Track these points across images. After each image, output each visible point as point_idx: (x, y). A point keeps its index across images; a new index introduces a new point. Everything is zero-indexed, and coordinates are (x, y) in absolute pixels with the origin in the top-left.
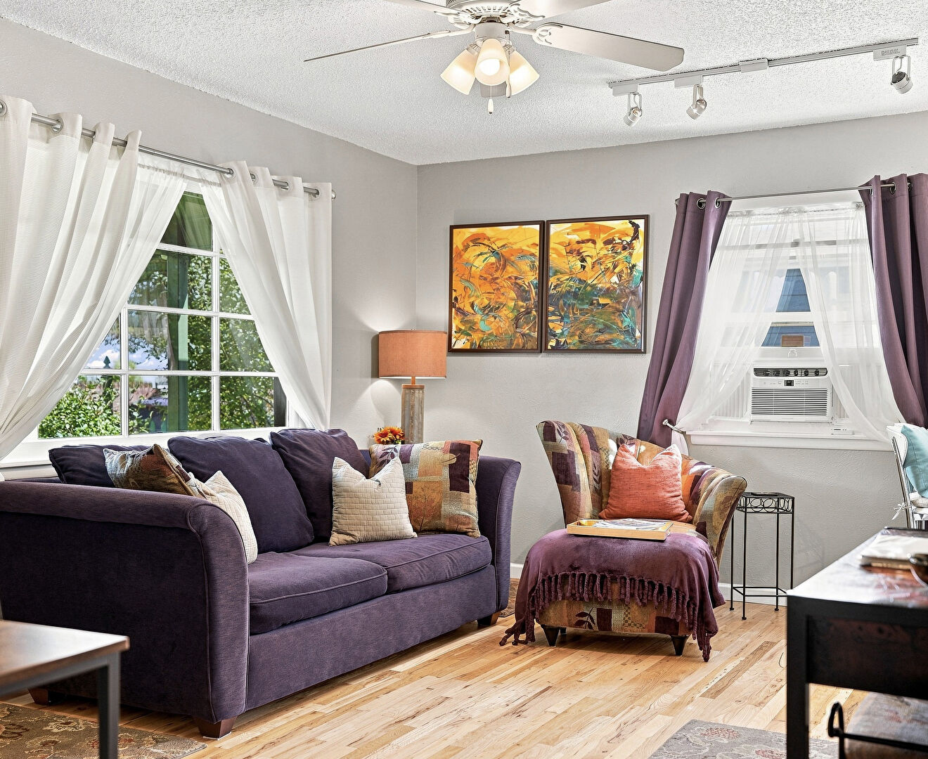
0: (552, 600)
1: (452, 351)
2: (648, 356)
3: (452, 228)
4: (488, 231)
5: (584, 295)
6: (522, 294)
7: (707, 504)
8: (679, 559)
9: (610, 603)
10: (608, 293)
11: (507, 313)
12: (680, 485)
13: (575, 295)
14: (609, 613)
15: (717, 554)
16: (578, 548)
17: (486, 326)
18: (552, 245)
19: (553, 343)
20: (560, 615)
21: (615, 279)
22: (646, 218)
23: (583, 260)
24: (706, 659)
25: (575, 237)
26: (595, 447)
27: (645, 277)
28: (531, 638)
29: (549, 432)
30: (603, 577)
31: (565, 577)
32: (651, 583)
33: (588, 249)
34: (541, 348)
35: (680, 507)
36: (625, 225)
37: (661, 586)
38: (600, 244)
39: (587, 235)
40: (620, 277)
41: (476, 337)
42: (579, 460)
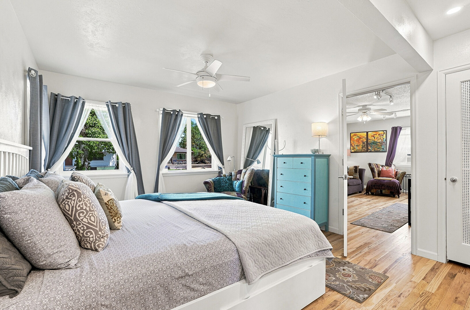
0: (372, 189)
1: (351, 152)
2: (387, 153)
3: (351, 133)
4: (357, 134)
5: (375, 143)
6: (364, 143)
7: (398, 176)
8: (394, 183)
9: (382, 189)
10: (379, 143)
11: (361, 146)
12: (394, 173)
13: (373, 143)
14: (382, 191)
15: (401, 183)
16: (376, 181)
17: (357, 148)
18: (369, 135)
19: (369, 151)
20: (373, 191)
21: (380, 140)
22: (386, 131)
23: (374, 137)
24: (399, 198)
25: (373, 134)
26: (378, 167)
27: (386, 140)
28: (369, 194)
29: (370, 165)
30: (381, 185)
31: (374, 185)
32: (389, 186)
33: (375, 136)
34: (367, 151)
35: (394, 177)
36: (382, 132)
37: (391, 187)
38: (377, 135)
39: (375, 134)
40: (381, 140)
41: (355, 150)
42: (375, 169)
